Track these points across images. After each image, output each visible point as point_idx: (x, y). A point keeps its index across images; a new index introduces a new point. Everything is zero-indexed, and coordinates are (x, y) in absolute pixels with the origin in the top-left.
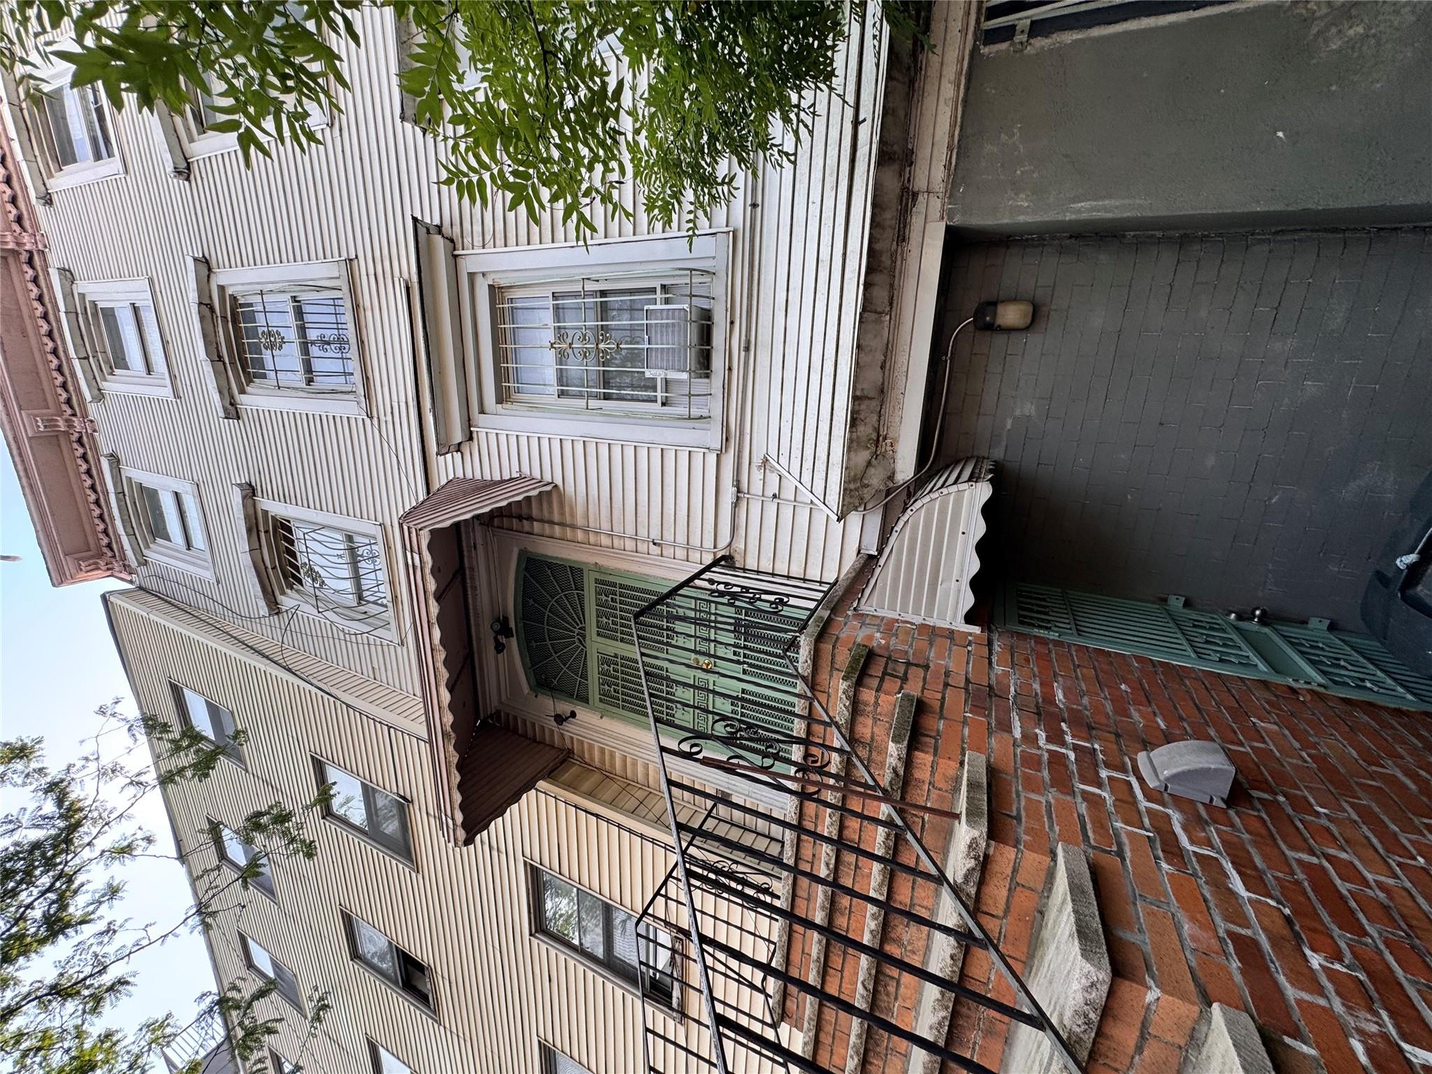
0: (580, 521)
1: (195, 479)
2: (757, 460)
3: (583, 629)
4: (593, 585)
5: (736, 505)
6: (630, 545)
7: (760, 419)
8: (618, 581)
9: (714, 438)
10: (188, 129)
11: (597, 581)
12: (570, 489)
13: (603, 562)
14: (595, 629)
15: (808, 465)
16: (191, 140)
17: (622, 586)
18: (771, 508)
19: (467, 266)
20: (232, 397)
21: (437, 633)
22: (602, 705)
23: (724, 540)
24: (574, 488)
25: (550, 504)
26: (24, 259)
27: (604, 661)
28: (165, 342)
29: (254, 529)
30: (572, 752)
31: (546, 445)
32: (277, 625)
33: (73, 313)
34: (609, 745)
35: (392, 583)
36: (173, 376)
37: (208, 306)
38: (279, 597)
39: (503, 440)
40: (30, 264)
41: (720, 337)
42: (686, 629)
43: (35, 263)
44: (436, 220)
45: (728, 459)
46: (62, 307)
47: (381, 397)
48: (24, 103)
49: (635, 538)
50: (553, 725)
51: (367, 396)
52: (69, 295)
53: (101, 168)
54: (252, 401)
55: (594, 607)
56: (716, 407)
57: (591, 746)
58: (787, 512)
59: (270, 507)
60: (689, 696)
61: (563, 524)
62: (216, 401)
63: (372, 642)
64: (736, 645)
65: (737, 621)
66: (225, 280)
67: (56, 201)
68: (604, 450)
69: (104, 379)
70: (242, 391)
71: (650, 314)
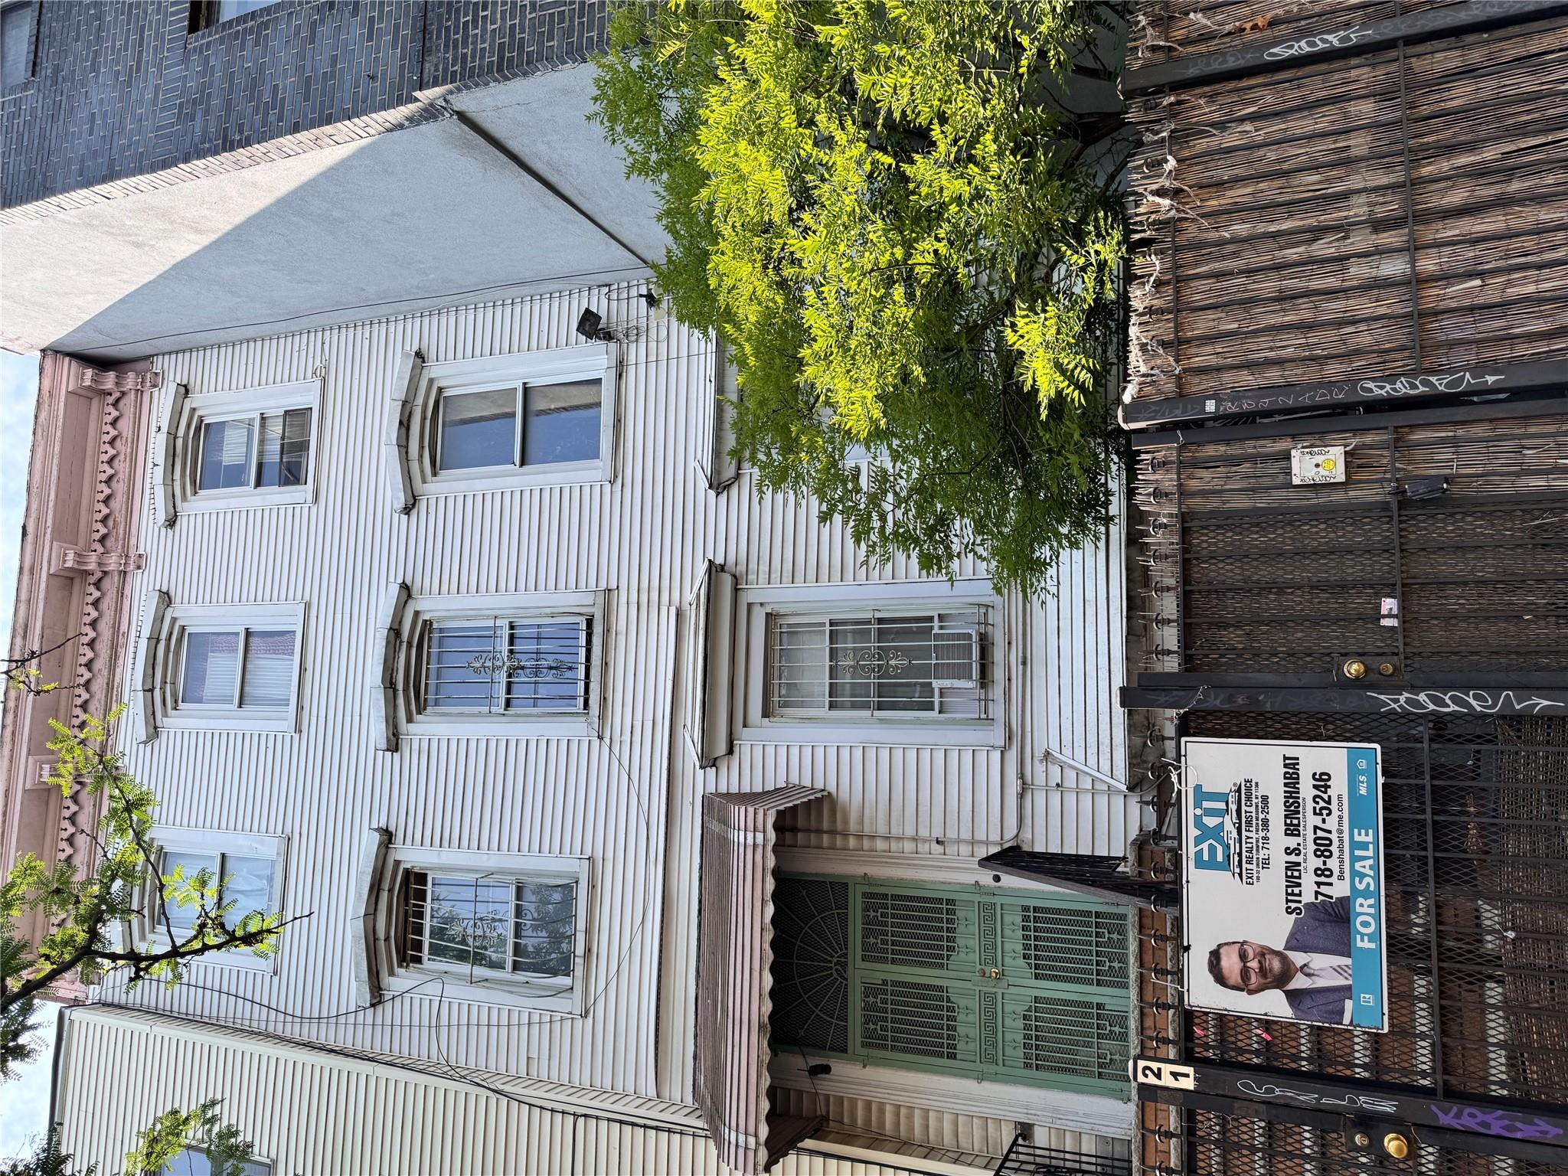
0: (853, 827)
1: (288, 830)
2: (1039, 754)
3: (845, 956)
4: (859, 899)
5: (1021, 796)
6: (909, 846)
7: (1040, 720)
8: (890, 891)
9: (998, 737)
10: (422, 471)
11: (866, 895)
12: (844, 795)
13: (875, 871)
14: (859, 953)
15: (1092, 750)
16: (424, 481)
17: (895, 897)
18: (1055, 797)
19: (747, 598)
20: (395, 727)
22: (865, 1051)
23: (1011, 831)
24: (849, 795)
25: (820, 812)
26: (92, 579)
27: (869, 991)
28: (302, 669)
29: (375, 888)
30: (826, 1119)
31: (820, 752)
32: (369, 1021)
33: (154, 639)
34: (876, 1095)
35: (588, 931)
36: (300, 708)
37: (395, 632)
38: (387, 980)
39: (770, 750)
40: (98, 585)
41: (998, 654)
42: (968, 936)
43: (106, 584)
44: (720, 560)
45: (1012, 755)
46: (146, 633)
47: (620, 716)
48: (181, 432)
49: (915, 839)
50: (805, 1083)
51: (602, 717)
52: (159, 619)
53: (276, 495)
54: (422, 730)
55: (859, 926)
56: (997, 711)
57: (853, 1102)
58: (1071, 798)
59: (410, 855)
60: (974, 1018)
61: (833, 832)
62: (378, 731)
63: (536, 1018)
64: (1026, 947)
65: (1025, 919)
66: (429, 605)
67: (182, 523)
68: (884, 754)
69: (165, 715)
70: (410, 720)
71: (937, 637)
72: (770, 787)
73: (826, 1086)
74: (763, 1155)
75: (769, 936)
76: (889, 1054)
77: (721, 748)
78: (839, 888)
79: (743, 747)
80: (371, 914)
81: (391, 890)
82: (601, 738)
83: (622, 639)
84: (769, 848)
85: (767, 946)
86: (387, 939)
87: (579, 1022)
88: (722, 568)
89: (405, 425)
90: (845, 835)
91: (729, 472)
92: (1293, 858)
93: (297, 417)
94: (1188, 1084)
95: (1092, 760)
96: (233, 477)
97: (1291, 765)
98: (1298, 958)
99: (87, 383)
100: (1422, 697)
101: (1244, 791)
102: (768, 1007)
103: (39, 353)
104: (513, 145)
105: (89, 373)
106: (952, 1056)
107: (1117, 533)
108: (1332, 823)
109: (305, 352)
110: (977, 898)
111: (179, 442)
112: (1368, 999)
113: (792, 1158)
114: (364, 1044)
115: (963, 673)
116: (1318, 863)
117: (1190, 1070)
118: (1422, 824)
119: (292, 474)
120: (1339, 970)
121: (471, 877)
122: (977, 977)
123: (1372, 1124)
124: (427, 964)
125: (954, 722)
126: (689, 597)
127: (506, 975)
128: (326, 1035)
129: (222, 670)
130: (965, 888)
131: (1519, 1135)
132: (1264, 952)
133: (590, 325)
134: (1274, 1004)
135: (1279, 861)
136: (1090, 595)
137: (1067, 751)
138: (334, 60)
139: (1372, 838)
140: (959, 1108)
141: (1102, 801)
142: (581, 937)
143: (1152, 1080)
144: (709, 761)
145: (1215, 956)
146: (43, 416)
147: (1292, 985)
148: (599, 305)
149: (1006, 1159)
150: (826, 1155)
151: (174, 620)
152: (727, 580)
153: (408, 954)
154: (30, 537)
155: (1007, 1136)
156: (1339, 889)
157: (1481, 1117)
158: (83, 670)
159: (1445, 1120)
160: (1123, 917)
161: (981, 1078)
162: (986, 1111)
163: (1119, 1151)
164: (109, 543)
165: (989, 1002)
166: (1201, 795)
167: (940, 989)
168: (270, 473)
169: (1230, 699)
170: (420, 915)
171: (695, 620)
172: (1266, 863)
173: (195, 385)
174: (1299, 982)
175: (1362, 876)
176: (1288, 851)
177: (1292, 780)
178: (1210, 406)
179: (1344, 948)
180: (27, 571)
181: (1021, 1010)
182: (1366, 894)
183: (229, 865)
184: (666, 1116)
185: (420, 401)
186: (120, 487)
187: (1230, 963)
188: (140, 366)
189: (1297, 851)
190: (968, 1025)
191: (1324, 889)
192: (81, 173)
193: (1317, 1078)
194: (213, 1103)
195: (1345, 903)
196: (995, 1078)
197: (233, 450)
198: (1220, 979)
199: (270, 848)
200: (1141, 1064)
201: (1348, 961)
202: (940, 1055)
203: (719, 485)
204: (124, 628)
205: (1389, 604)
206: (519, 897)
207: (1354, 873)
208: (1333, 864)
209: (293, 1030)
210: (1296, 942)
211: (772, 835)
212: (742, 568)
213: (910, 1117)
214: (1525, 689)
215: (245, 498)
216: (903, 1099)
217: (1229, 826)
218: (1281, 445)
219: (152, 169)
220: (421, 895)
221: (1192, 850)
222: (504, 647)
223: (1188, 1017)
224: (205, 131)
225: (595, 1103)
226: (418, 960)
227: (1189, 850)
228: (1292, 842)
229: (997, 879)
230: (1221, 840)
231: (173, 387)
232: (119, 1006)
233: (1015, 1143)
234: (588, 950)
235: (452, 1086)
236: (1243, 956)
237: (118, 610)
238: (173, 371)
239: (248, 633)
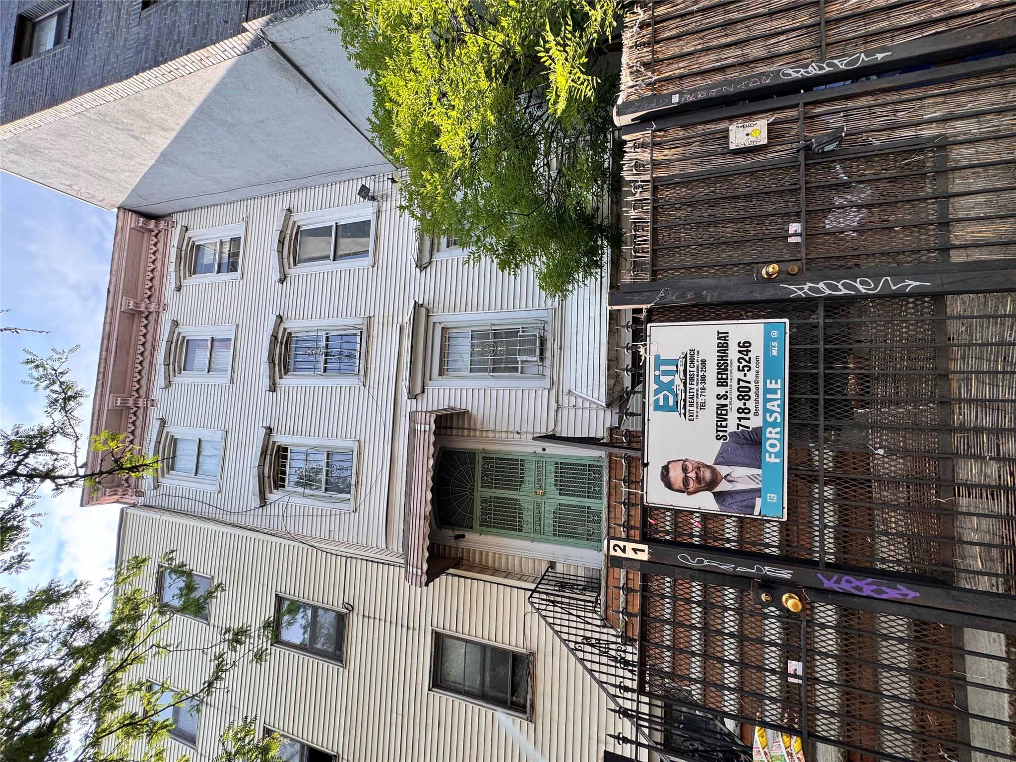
0: (479, 427)
1: (227, 428)
2: (566, 391)
3: (473, 485)
4: (481, 459)
5: (557, 411)
6: (504, 435)
7: (567, 375)
8: (495, 456)
9: (547, 383)
10: (289, 264)
11: (484, 458)
12: (475, 412)
13: (489, 447)
14: (480, 484)
15: (590, 388)
16: (290, 268)
17: (497, 459)
18: (572, 411)
19: (433, 319)
20: (274, 381)
21: (431, 462)
22: (481, 528)
23: (551, 427)
24: (477, 411)
25: (463, 420)
26: (144, 315)
27: (484, 501)
28: (234, 355)
29: (264, 453)
30: (462, 559)
31: (464, 392)
32: (260, 513)
33: (169, 342)
34: (485, 549)
35: (357, 474)
36: (233, 372)
37: (274, 337)
38: (268, 495)
39: (441, 391)
40: (147, 318)
41: (549, 345)
42: (530, 476)
43: (150, 318)
44: (421, 302)
45: (553, 393)
46: (166, 339)
47: (373, 376)
48: (184, 248)
49: (507, 432)
50: (453, 543)
51: (365, 376)
52: (172, 333)
53: (225, 276)
54: (287, 382)
55: (480, 472)
56: (547, 372)
57: (474, 552)
58: (579, 412)
59: (280, 439)
60: (531, 513)
61: (469, 429)
62: (266, 382)
63: (333, 513)
64: (556, 481)
65: (556, 468)
66: (291, 325)
67: (184, 289)
68: (494, 392)
69: (175, 376)
70: (281, 377)
71: (520, 336)
73: (463, 544)
74: (425, 578)
75: (431, 474)
76: (492, 530)
77: (418, 390)
78: (472, 454)
79: (429, 389)
80: (261, 465)
81: (271, 455)
82: (364, 386)
83: (375, 340)
84: (432, 432)
85: (429, 479)
86: (269, 477)
87: (352, 515)
88: (422, 305)
89: (281, 242)
90: (475, 430)
91: (426, 259)
92: (722, 402)
93: (235, 241)
94: (644, 556)
95: (590, 392)
96: (208, 269)
97: (723, 338)
98: (723, 470)
99: (140, 224)
100: (821, 285)
101: (689, 357)
102: (429, 508)
103: (116, 210)
105: (141, 220)
106: (520, 530)
108: (751, 376)
109: (240, 210)
110: (534, 459)
111: (183, 252)
112: (772, 497)
113: (443, 577)
114: (257, 524)
115: (532, 352)
116: (740, 404)
117: (645, 547)
118: (815, 376)
119: (233, 267)
120: (752, 478)
121: (304, 449)
122: (533, 494)
123: (771, 586)
124: (287, 488)
125: (528, 378)
126: (406, 319)
127: (321, 492)
128: (241, 521)
129: (201, 357)
130: (529, 454)
131: (884, 597)
132: (699, 467)
133: (364, 192)
134: (706, 502)
135: (712, 403)
136: (592, 315)
137: (579, 389)
139: (780, 386)
140: (522, 554)
141: (594, 413)
142: (354, 476)
143: (619, 553)
144: (412, 396)
145: (666, 469)
146: (118, 238)
147: (718, 489)
148: (370, 184)
149: (542, 579)
150: (459, 576)
151: (179, 333)
152: (423, 311)
153: (279, 482)
154: (111, 294)
155: (544, 567)
156: (755, 422)
157: (856, 583)
158: (139, 356)
159: (828, 584)
160: (601, 467)
161: (533, 541)
162: (535, 556)
163: (595, 574)
164: (152, 299)
165: (538, 505)
166: (659, 361)
167: (516, 500)
168: (224, 267)
169: (683, 295)
170: (285, 466)
171: (408, 330)
172: (703, 406)
173: (190, 226)
174: (723, 486)
175: (772, 412)
176: (719, 397)
177: (723, 348)
178: (675, 99)
179: (756, 462)
180: (110, 310)
181: (552, 509)
182: (774, 425)
183: (203, 444)
184: (388, 558)
185: (289, 231)
186: (157, 274)
187: (676, 474)
188: (168, 218)
189: (725, 397)
190: (528, 517)
191: (743, 422)
193: (740, 554)
194: (172, 552)
195: (758, 431)
196: (540, 540)
197: (209, 257)
198: (669, 485)
199: (218, 436)
200: (613, 542)
201: (759, 471)
202: (515, 530)
203: (421, 266)
204: (158, 337)
205: (795, 227)
206: (328, 458)
207: (765, 410)
208: (751, 404)
209: (226, 518)
210: (722, 459)
211: (433, 426)
212: (431, 306)
213: (500, 558)
214: (898, 276)
215: (213, 278)
216: (498, 550)
217: (678, 381)
218: (722, 126)
220: (285, 457)
221: (652, 399)
222: (324, 343)
223: (647, 511)
225: (356, 552)
226: (284, 486)
227: (651, 398)
228: (722, 391)
229: (544, 450)
230: (671, 391)
231: (179, 227)
233: (547, 571)
234: (357, 482)
235: (292, 543)
236: (685, 470)
237: (156, 329)
238: (181, 220)
239: (213, 340)
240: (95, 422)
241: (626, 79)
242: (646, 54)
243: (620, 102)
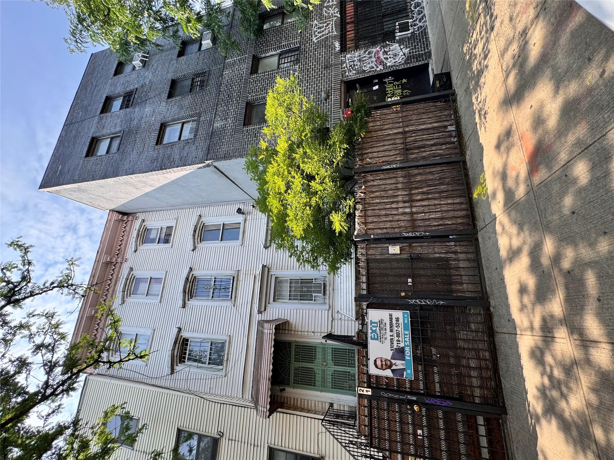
0: (293, 329)
1: (155, 328)
2: (336, 311)
3: (290, 360)
4: (294, 346)
5: (332, 321)
6: (306, 333)
7: (336, 303)
8: (301, 344)
9: (327, 307)
10: (198, 241)
11: (296, 345)
12: (291, 321)
13: (298, 339)
14: (293, 360)
15: (348, 311)
16: (198, 244)
17: (303, 346)
18: (339, 322)
19: (271, 273)
20: (185, 302)
21: (273, 349)
22: (294, 385)
23: (329, 330)
24: (293, 321)
25: (286, 325)
26: (113, 264)
27: (296, 369)
28: (163, 287)
29: (175, 343)
30: (284, 403)
31: (286, 310)
32: (170, 378)
33: (127, 279)
34: (296, 396)
35: (228, 354)
36: (162, 297)
37: (187, 279)
38: (175, 367)
39: (275, 310)
40: (114, 265)
41: (327, 288)
42: (319, 355)
43: (117, 265)
44: (265, 264)
45: (330, 311)
46: (125, 277)
47: (239, 301)
48: (141, 230)
49: (307, 332)
50: (279, 393)
51: (235, 301)
52: (129, 274)
53: (162, 246)
54: (192, 303)
55: (294, 353)
56: (327, 301)
57: (291, 398)
58: (343, 322)
59: (185, 334)
60: (320, 376)
61: (288, 330)
62: (180, 303)
63: (213, 377)
64: (332, 358)
65: (332, 351)
66: (196, 273)
67: (138, 252)
68: (301, 311)
69: (127, 298)
70: (188, 300)
71: (314, 284)
72: (274, 319)
73: (285, 394)
74: (268, 413)
75: (272, 356)
76: (300, 385)
77: (263, 309)
78: (290, 343)
79: (268, 309)
80: (173, 350)
81: (179, 343)
82: (234, 306)
83: (241, 282)
84: (273, 334)
85: (271, 358)
86: (177, 356)
87: (224, 378)
88: (266, 266)
89: (195, 231)
90: (291, 331)
91: (268, 245)
92: (392, 337)
93: (170, 228)
94: (370, 393)
95: (348, 313)
96: (153, 241)
97: (391, 315)
98: (394, 361)
99: (120, 218)
100: (417, 301)
101: (381, 322)
102: (271, 374)
103: (108, 211)
104: (225, 173)
105: (120, 216)
106: (315, 386)
107: (353, 261)
108: (400, 329)
109: (174, 214)
110: (321, 346)
111: (140, 233)
112: (409, 371)
113: (275, 414)
114: (167, 385)
115: (319, 292)
116: (397, 338)
117: (370, 390)
118: (419, 329)
119: (167, 241)
120: (402, 364)
121: (200, 340)
122: (321, 365)
123: (412, 403)
124: (186, 363)
125: (317, 303)
126: (258, 273)
127: (206, 365)
128: (157, 383)
129: (143, 287)
130: (319, 344)
131: (443, 405)
132: (386, 360)
133: (239, 211)
135: (389, 338)
136: (347, 275)
137: (342, 311)
138: (188, 153)
139: (408, 333)
140: (316, 399)
141: (350, 322)
142: (226, 356)
143: (361, 392)
144: (260, 312)
145: (375, 361)
146: (107, 225)
147: (392, 368)
148: (242, 207)
149: (327, 413)
150: (283, 413)
151: (133, 274)
152: (267, 269)
153: (182, 360)
154: (99, 254)
155: (327, 406)
156: (402, 345)
157: (435, 400)
158: (107, 286)
159: (427, 401)
160: (354, 350)
161: (321, 391)
162: (323, 400)
163: (354, 410)
164: (119, 255)
165: (324, 371)
166: (372, 323)
167: (312, 368)
168: (161, 241)
169: (378, 300)
170: (186, 350)
171: (259, 278)
172: (386, 339)
173: (146, 219)
174: (394, 367)
175: (407, 342)
176: (391, 336)
177: (391, 319)
178: (372, 236)
179: (403, 359)
180: (97, 261)
181: (331, 373)
182: (408, 346)
183: (138, 336)
184: (244, 403)
185: (199, 226)
186: (124, 242)
187: (379, 363)
188: (133, 215)
189: (392, 336)
190: (318, 378)
191: (399, 345)
192: (126, 172)
193: (398, 391)
195: (403, 348)
196: (325, 391)
197: (153, 235)
198: (377, 367)
199: (149, 332)
200: (359, 388)
201: (404, 362)
202: (312, 385)
203: (266, 247)
204: (119, 276)
205: (410, 280)
206: (211, 345)
207: (405, 341)
208: (400, 339)
209: (149, 381)
210: (393, 358)
211: (274, 331)
212: (270, 266)
213: (304, 402)
214: (438, 299)
215: (154, 246)
216: (303, 397)
217: (378, 330)
218: (387, 245)
219: (143, 173)
220: (187, 345)
221: (370, 335)
222: (213, 283)
223: (369, 376)
224: (156, 166)
225: (226, 400)
226: (184, 362)
227: (369, 335)
228: (391, 334)
229: (326, 341)
230: (376, 333)
231: (140, 220)
232: (103, 375)
233: (329, 408)
234: (227, 359)
235: (190, 396)
236: (381, 361)
237: (119, 272)
238: (141, 216)
239: (151, 278)
240: (78, 324)
241: (357, 226)
242: (363, 220)
243: (355, 234)
